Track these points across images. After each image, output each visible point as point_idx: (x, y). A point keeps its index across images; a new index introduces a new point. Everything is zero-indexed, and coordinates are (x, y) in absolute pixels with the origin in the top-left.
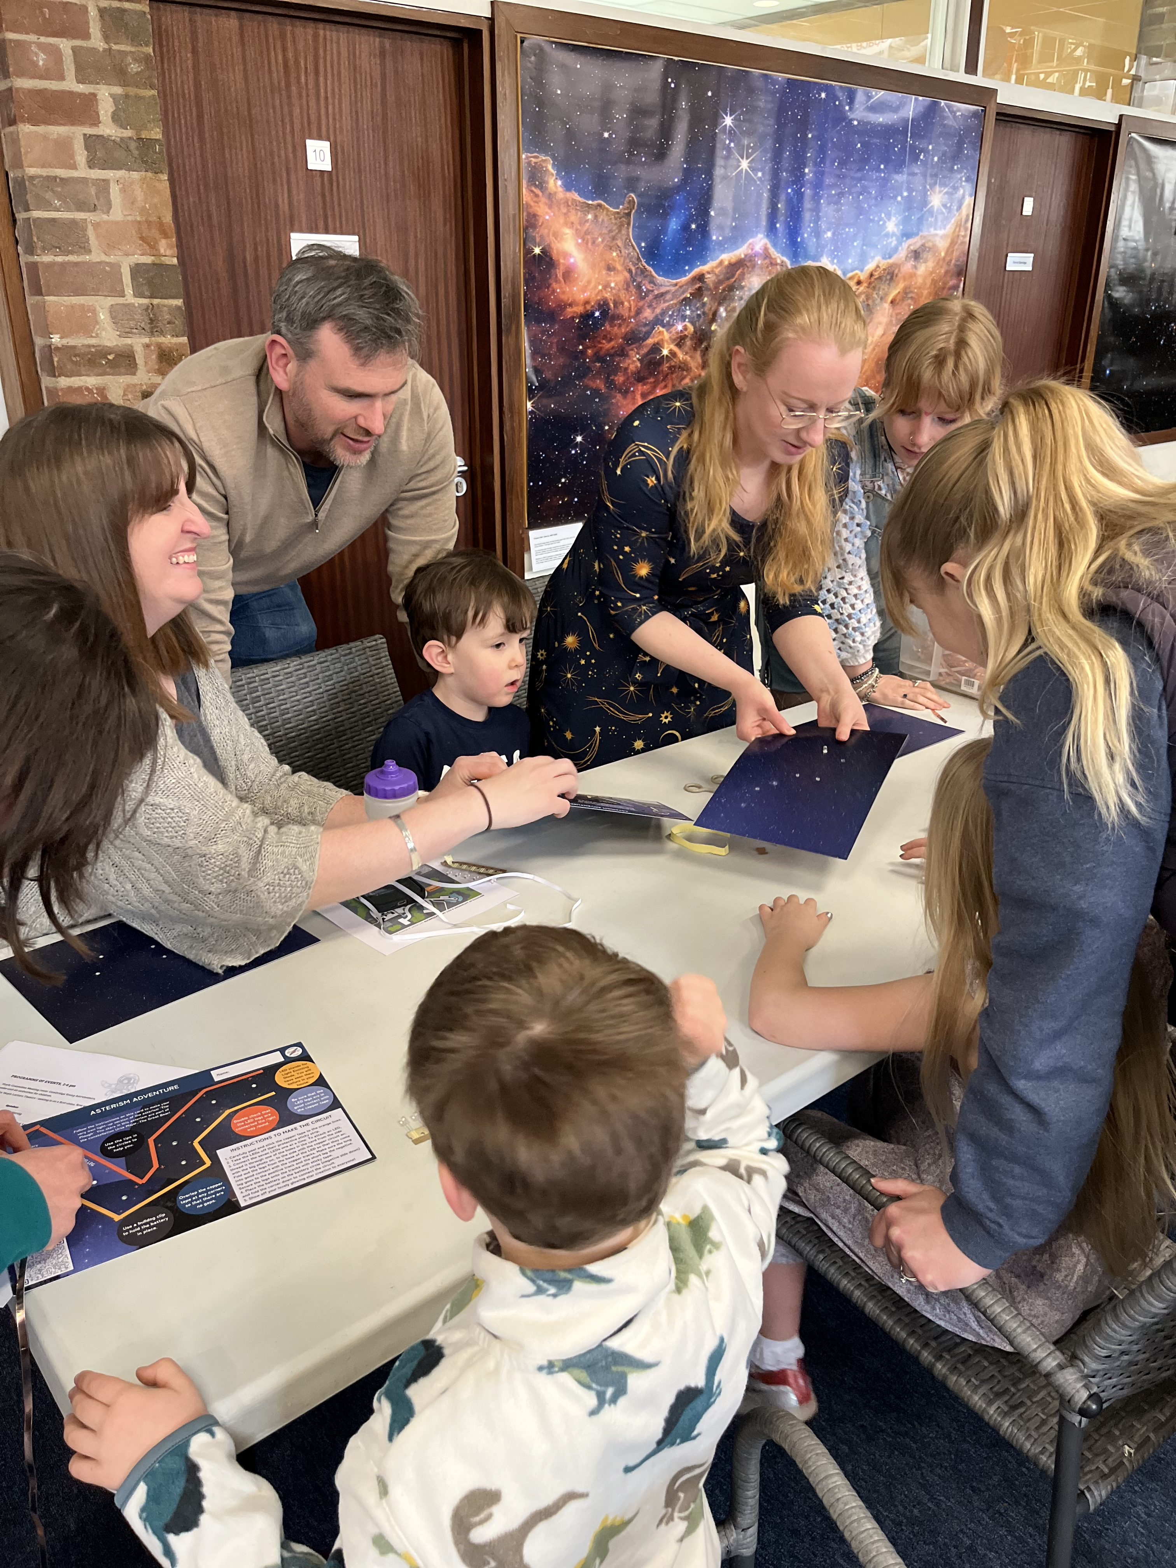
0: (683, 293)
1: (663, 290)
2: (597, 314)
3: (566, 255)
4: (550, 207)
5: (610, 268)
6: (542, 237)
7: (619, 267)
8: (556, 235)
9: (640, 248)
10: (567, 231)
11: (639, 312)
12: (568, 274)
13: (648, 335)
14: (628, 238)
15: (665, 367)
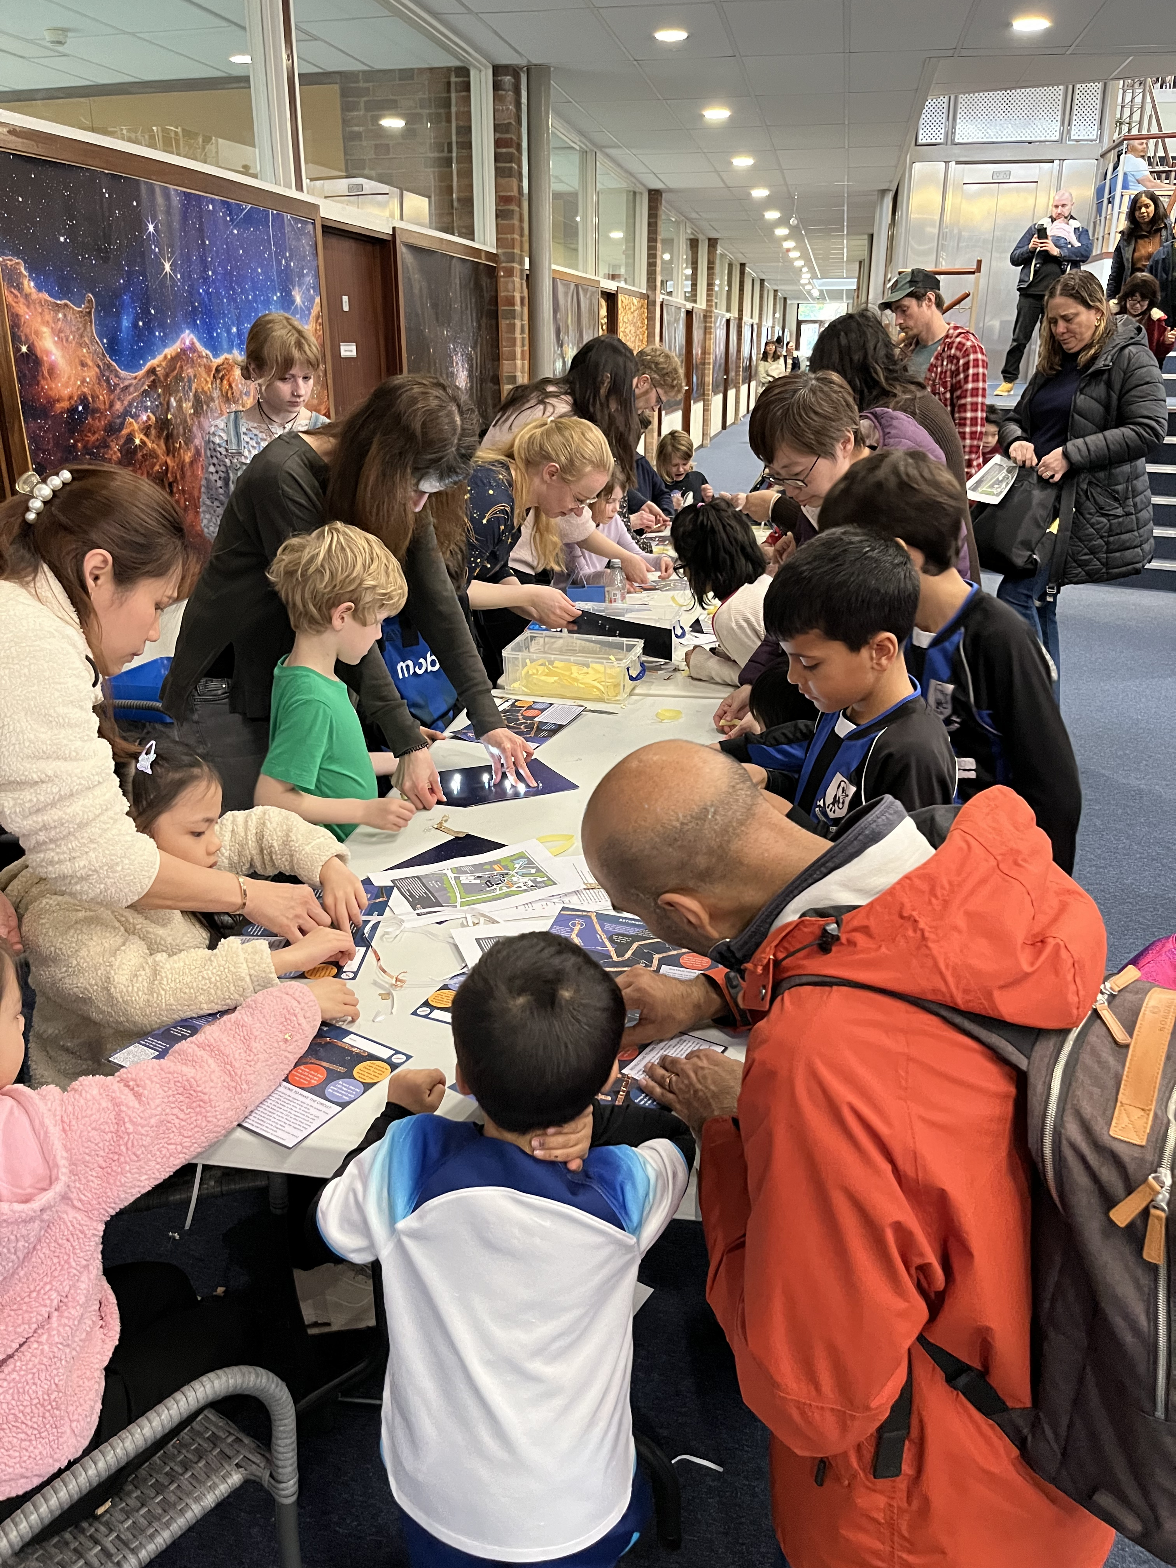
0: (143, 384)
1: (127, 383)
2: (80, 408)
3: (48, 353)
4: (28, 307)
6: (26, 336)
7: (90, 363)
8: (37, 333)
9: (103, 344)
10: (45, 329)
11: (111, 405)
12: (52, 370)
13: (122, 425)
14: (92, 335)
15: (140, 455)
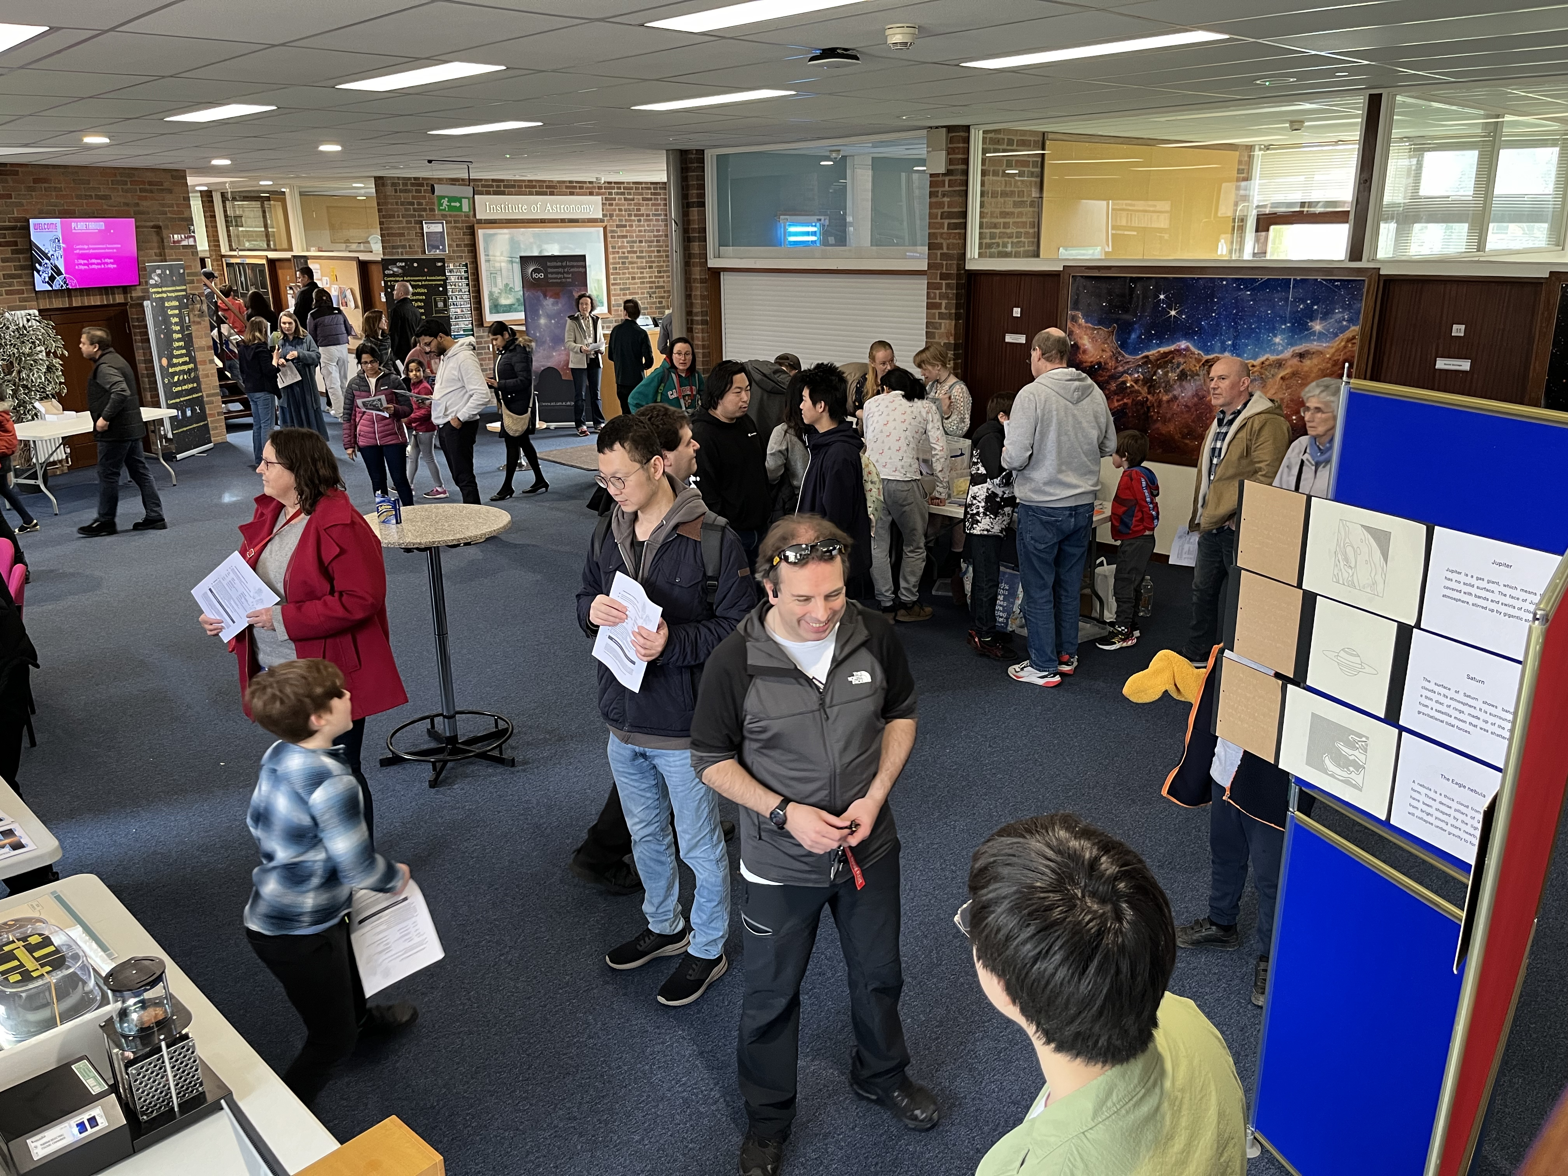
2: (1097, 367)
3: (1084, 345)
4: (1078, 328)
5: (1103, 351)
7: (1107, 350)
8: (1081, 338)
9: (1118, 344)
10: (1085, 337)
11: (1116, 368)
12: (1085, 352)
13: (1120, 377)
14: (1112, 340)
15: (1128, 391)
